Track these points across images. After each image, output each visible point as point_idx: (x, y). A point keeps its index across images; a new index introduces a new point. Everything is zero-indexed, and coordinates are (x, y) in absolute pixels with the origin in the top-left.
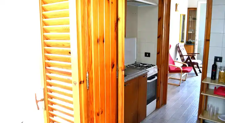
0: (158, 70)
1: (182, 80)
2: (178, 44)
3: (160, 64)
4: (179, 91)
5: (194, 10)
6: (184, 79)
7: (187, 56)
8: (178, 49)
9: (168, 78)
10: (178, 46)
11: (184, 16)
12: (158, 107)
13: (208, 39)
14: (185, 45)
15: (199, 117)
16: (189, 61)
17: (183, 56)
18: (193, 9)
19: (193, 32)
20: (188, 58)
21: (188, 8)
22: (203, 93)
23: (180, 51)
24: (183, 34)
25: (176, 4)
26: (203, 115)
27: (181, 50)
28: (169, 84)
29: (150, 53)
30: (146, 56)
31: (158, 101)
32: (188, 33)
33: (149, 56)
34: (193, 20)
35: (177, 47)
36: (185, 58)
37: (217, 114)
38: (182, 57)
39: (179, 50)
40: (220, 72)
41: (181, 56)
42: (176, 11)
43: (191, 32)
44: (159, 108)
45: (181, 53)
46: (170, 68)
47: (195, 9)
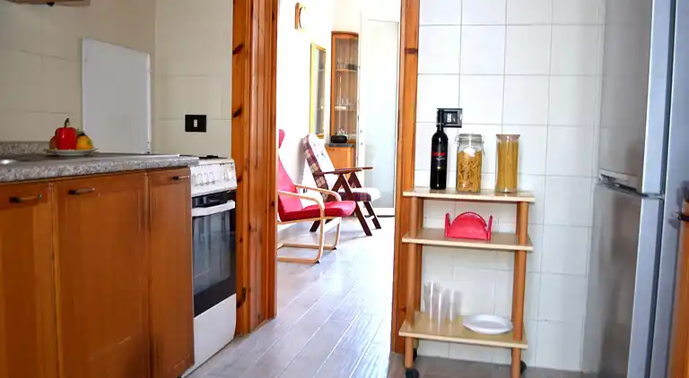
0: (239, 180)
1: (325, 248)
2: (308, 136)
3: (246, 156)
4: (316, 279)
5: (350, 40)
6: (331, 246)
7: (335, 173)
8: (307, 151)
9: (279, 245)
10: (308, 144)
11: (322, 52)
12: (242, 330)
13: (411, 46)
14: (329, 147)
15: (401, 334)
16: (342, 190)
17: (323, 175)
18: (347, 37)
19: (349, 107)
20: (340, 182)
21: (334, 34)
22: (409, 236)
23: (313, 160)
24: (320, 113)
25: (297, 5)
26: (413, 323)
27: (315, 155)
28: (282, 260)
29: (204, 117)
30: (189, 128)
31: (245, 305)
32: (337, 112)
33: (202, 127)
34: (347, 70)
35: (305, 147)
36: (332, 180)
37: (457, 316)
38: (321, 178)
39: (309, 156)
40: (460, 155)
41: (318, 175)
42: (296, 27)
43: (344, 108)
44: (249, 332)
45: (318, 165)
46: (283, 203)
47: (353, 37)
